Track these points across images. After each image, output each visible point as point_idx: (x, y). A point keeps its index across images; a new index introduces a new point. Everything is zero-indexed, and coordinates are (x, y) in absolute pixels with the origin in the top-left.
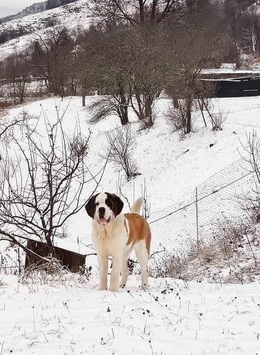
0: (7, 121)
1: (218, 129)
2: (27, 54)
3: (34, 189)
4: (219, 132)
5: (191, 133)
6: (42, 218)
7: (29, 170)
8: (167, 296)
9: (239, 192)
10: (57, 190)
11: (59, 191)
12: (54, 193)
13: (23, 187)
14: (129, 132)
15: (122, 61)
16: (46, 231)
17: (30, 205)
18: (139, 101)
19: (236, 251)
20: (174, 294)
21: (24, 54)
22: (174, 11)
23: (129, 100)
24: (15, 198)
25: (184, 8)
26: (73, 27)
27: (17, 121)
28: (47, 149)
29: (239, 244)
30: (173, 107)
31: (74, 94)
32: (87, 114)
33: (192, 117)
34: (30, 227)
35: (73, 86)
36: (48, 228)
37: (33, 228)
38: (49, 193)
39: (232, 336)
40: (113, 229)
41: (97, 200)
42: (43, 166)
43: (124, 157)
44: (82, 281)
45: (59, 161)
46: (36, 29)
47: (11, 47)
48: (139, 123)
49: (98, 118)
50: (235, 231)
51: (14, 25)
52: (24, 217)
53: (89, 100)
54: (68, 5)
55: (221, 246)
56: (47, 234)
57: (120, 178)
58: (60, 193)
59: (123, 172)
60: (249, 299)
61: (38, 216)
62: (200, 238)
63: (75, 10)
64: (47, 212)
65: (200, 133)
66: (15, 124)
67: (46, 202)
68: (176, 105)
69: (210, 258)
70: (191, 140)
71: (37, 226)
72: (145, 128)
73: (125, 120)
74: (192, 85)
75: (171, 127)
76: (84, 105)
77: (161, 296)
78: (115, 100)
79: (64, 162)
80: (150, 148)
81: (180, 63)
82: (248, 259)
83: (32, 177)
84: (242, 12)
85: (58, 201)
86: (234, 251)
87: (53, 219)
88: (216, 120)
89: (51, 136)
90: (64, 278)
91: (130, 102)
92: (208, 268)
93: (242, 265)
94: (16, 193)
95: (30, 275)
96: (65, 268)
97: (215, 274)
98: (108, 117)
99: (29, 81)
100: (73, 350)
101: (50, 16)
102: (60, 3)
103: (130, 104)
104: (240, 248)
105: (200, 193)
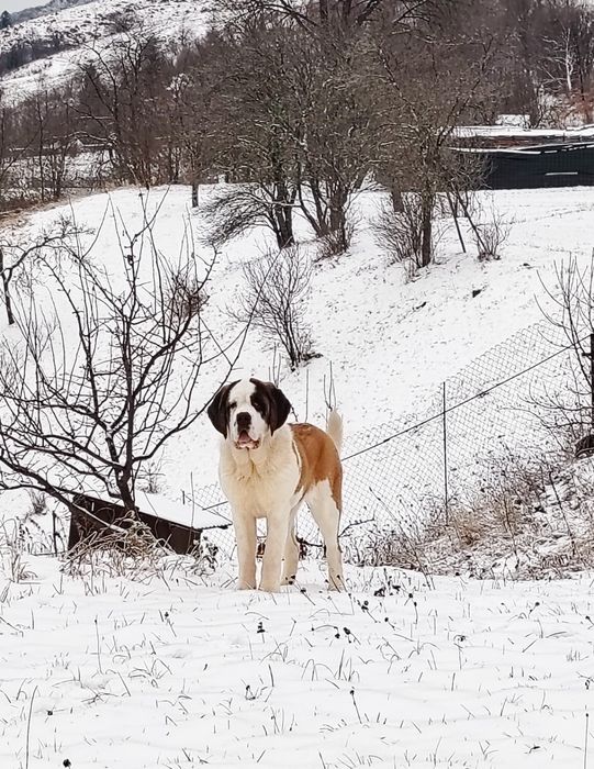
0: (26, 240)
1: (491, 257)
2: (69, 93)
3: (93, 376)
4: (492, 265)
5: (430, 265)
6: (109, 440)
7: (81, 334)
8: (387, 600)
9: (538, 393)
10: (143, 378)
11: (147, 381)
12: (135, 385)
13: (68, 371)
14: (295, 262)
15: (280, 106)
16: (118, 469)
17: (84, 411)
18: (317, 195)
19: (530, 521)
20: (401, 597)
21: (62, 92)
23: (294, 193)
24: (50, 394)
26: (170, 32)
27: (47, 240)
28: (121, 288)
29: (536, 504)
30: (392, 208)
31: (175, 180)
32: (204, 223)
33: (433, 230)
34: (82, 460)
35: (171, 162)
36: (122, 461)
37: (89, 461)
38: (125, 385)
39: (531, 683)
40: (269, 458)
41: (232, 397)
42: (112, 325)
43: (285, 319)
44: (199, 572)
45: (147, 314)
46: (88, 37)
47: (33, 77)
48: (316, 244)
49: (226, 232)
50: (527, 478)
51: (39, 29)
52: (70, 438)
53: (207, 194)
55: (497, 509)
56: (121, 474)
57: (277, 364)
58: (149, 386)
59: (283, 351)
60: (567, 608)
61: (99, 435)
62: (450, 492)
64: (121, 427)
65: (450, 266)
66: (44, 244)
67: (119, 404)
68: (398, 205)
69: (473, 535)
70: (432, 282)
71: (98, 457)
72: (329, 255)
73: (285, 237)
74: (433, 160)
75: (387, 254)
76: (195, 205)
77: (374, 602)
78: (265, 194)
79: (159, 317)
80: (342, 299)
81: (408, 111)
82: (556, 537)
83: (88, 351)
85: (144, 402)
86: (527, 519)
87: (135, 441)
88: (487, 237)
89: (130, 258)
90: (160, 565)
91: (297, 197)
92: (469, 557)
93: (543, 550)
94: (53, 385)
95: (88, 556)
96: (162, 543)
97: (484, 570)
98: (249, 230)
99: (74, 152)
100: (185, 712)
101: (119, 9)
103: (297, 203)
104: (539, 514)
105: (450, 396)
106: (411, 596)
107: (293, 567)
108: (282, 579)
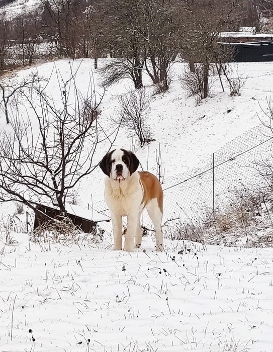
0: (16, 83)
1: (237, 94)
2: (37, 14)
3: (46, 148)
4: (237, 98)
5: (207, 98)
6: (53, 179)
7: (41, 128)
8: (184, 256)
9: (258, 159)
10: (69, 149)
11: (71, 151)
12: (66, 152)
13: (34, 146)
14: (143, 95)
15: (137, 21)
16: (57, 192)
17: (41, 165)
18: (154, 64)
19: (254, 220)
20: (191, 255)
21: (33, 14)
23: (143, 63)
24: (25, 156)
27: (25, 83)
28: (60, 106)
29: (257, 212)
30: (189, 71)
31: (86, 56)
32: (100, 77)
33: (209, 81)
34: (40, 188)
35: (85, 47)
36: (59, 188)
37: (44, 188)
38: (61, 153)
39: (252, 296)
40: (128, 187)
41: (113, 157)
42: (55, 124)
43: (138, 122)
44: (95, 241)
45: (72, 119)
47: (20, 6)
48: (153, 87)
49: (110, 81)
50: (252, 199)
52: (35, 177)
53: (101, 63)
55: (238, 214)
56: (59, 195)
57: (134, 144)
58: (72, 153)
59: (137, 138)
60: (270, 261)
61: (49, 176)
62: (215, 206)
64: (59, 173)
65: (217, 98)
66: (24, 86)
67: (58, 162)
68: (192, 69)
69: (227, 226)
70: (208, 106)
71: (48, 187)
72: (159, 93)
73: (138, 84)
74: (209, 48)
75: (187, 92)
76: (96, 68)
77: (178, 257)
78: (129, 63)
79: (77, 120)
80: (165, 113)
81: (198, 25)
82: (266, 228)
83: (43, 136)
85: (70, 161)
86: (252, 219)
87: (66, 179)
88: (234, 85)
89: (64, 92)
90: (77, 238)
91: (144, 65)
92: (224, 237)
93: (260, 234)
94: (27, 152)
95: (42, 234)
96: (78, 228)
97: (231, 243)
98: (121, 80)
99: (39, 42)
100: (87, 308)
103: (144, 67)
104: (258, 216)
105: (216, 160)
106: (195, 254)
107: (139, 240)
108: (134, 245)
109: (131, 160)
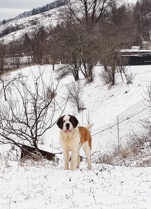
0: (10, 79)
1: (130, 83)
2: (21, 41)
3: (27, 114)
4: (131, 85)
5: (114, 85)
6: (31, 131)
7: (24, 103)
8: (103, 172)
9: (142, 118)
10: (40, 115)
11: (41, 116)
12: (38, 116)
13: (20, 113)
14: (79, 84)
15: (76, 44)
16: (33, 138)
17: (24, 123)
18: (85, 67)
20: (107, 172)
21: (19, 40)
22: (105, 16)
24: (16, 119)
25: (111, 14)
26: (47, 25)
27: (15, 79)
28: (34, 91)
29: (142, 147)
30: (104, 70)
31: (48, 63)
32: (56, 74)
33: (115, 76)
34: (24, 136)
35: (47, 58)
36: (34, 136)
37: (26, 136)
38: (35, 117)
39: (140, 194)
40: (72, 135)
41: (64, 119)
42: (32, 101)
43: (77, 99)
44: (54, 165)
45: (41, 98)
46: (26, 26)
47: (12, 36)
48: (85, 80)
49: (61, 77)
50: (139, 140)
51: (13, 24)
52: (21, 130)
53: (56, 67)
54: (44, 12)
55: (132, 149)
56: (34, 140)
57: (75, 111)
58: (41, 117)
59: (76, 107)
61: (28, 130)
62: (119, 144)
63: (48, 15)
64: (34, 127)
65: (120, 85)
67: (33, 122)
68: (106, 70)
69: (126, 155)
70: (115, 90)
71: (28, 135)
72: (88, 83)
73: (77, 78)
74: (115, 58)
75: (103, 82)
76: (53, 70)
77: (99, 173)
78: (72, 67)
79: (44, 99)
80: (91, 94)
81: (109, 45)
82: (147, 156)
83: (25, 108)
84: (143, 17)
85: (40, 121)
86: (139, 151)
87: (38, 131)
88: (129, 78)
89: (36, 84)
90: (44, 163)
91: (80, 68)
92: (124, 161)
93: (144, 159)
94: (16, 117)
95: (25, 161)
96: (45, 158)
97: (128, 164)
98: (67, 76)
99: (22, 56)
100: (50, 202)
101: (34, 19)
102: (40, 11)
103: (80, 69)
104: (143, 150)
105: (120, 119)
106: (109, 171)
107: (78, 164)
108: (75, 167)
109: (74, 121)
